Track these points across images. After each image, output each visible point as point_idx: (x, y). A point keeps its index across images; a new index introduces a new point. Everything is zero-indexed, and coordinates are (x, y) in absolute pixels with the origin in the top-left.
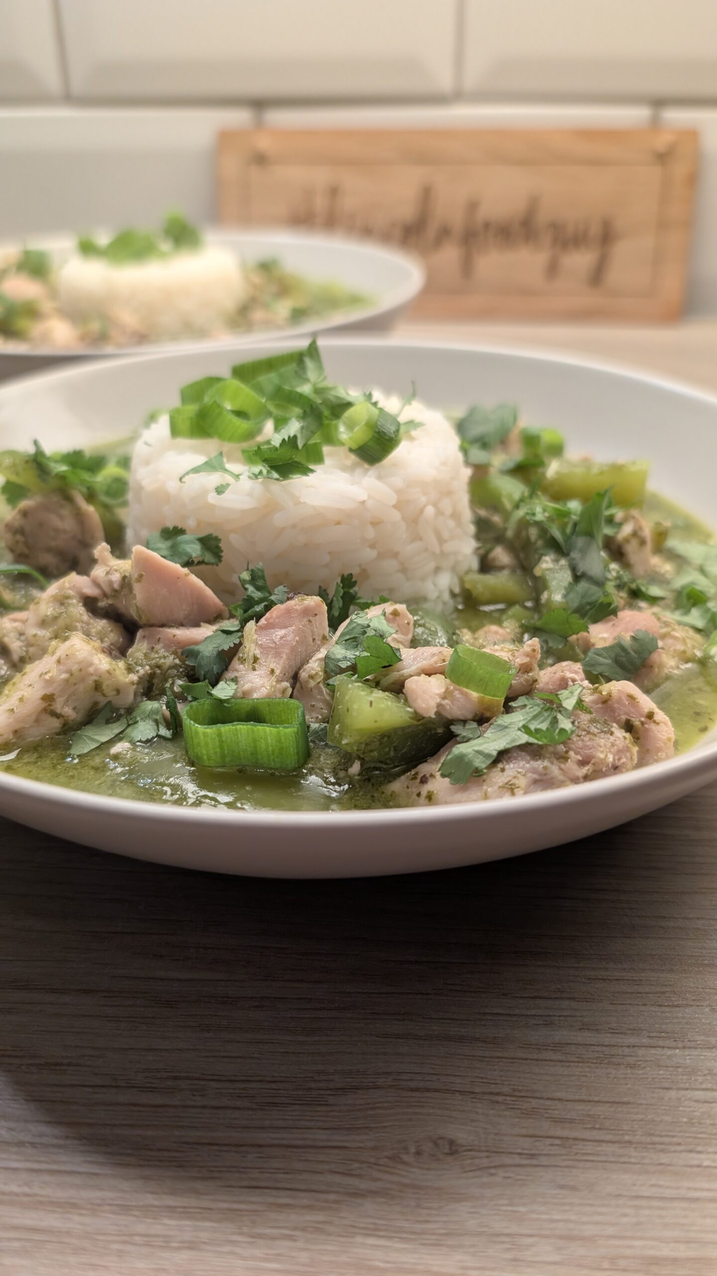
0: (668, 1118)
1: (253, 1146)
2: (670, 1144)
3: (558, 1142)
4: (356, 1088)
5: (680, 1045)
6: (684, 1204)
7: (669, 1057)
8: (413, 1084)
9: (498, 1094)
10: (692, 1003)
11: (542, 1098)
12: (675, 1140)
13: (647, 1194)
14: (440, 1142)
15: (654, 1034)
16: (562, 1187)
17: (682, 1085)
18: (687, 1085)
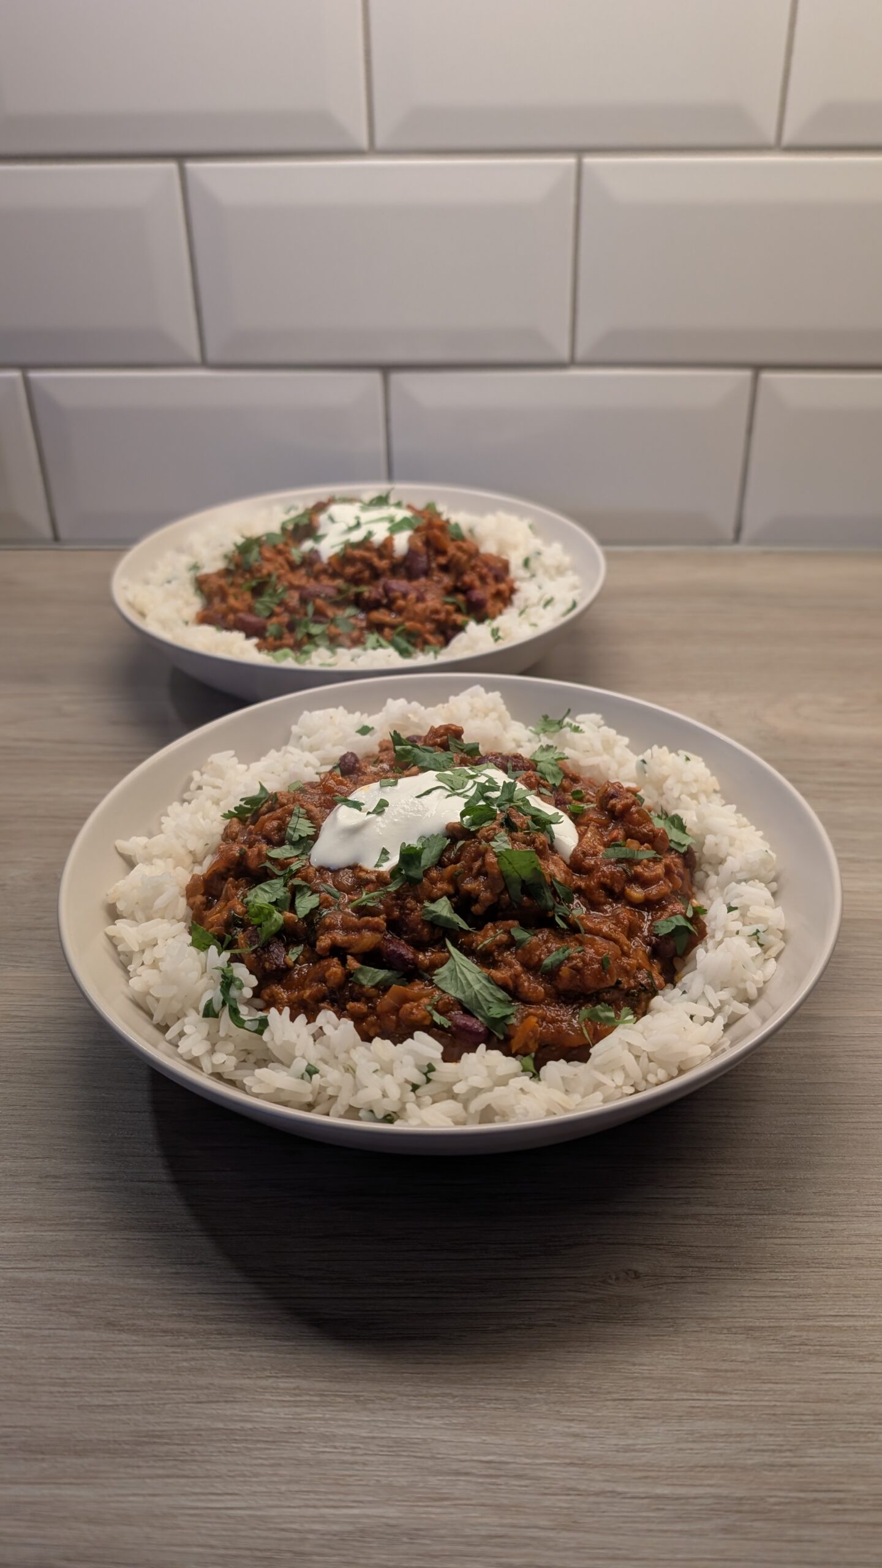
0: (759, 1255)
2: (761, 1268)
3: (696, 1269)
4: (577, 1244)
5: (767, 1213)
6: (768, 1300)
7: (760, 1220)
9: (660, 1245)
10: (774, 1187)
11: (686, 1246)
12: (763, 1266)
13: (747, 1295)
14: (629, 1272)
15: (752, 1207)
16: (700, 1293)
17: (768, 1236)
18: (771, 1236)
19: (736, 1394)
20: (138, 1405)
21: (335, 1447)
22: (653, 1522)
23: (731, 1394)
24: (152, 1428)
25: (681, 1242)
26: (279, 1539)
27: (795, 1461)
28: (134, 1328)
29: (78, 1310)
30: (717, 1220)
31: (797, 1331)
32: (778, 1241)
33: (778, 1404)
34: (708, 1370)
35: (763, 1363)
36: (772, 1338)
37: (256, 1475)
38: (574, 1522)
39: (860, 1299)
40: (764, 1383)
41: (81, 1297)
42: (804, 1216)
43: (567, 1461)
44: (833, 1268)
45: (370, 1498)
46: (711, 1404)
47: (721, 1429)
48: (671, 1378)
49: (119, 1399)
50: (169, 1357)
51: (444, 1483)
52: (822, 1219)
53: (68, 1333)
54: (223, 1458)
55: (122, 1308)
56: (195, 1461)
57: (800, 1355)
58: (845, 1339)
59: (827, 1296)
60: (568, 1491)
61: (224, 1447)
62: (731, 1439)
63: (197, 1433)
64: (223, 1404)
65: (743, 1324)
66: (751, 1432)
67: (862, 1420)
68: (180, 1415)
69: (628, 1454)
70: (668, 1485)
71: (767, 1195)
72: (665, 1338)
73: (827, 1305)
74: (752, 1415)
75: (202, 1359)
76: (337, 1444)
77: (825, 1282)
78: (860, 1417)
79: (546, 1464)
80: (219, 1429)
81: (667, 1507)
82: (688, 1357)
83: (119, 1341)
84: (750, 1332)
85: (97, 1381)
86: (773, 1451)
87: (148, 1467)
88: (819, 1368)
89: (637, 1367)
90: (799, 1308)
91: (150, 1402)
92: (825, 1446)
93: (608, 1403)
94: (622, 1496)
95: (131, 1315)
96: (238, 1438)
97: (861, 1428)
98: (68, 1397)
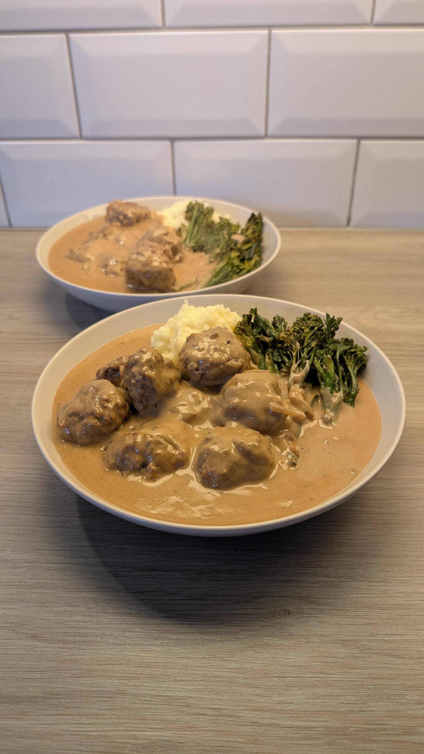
0: (349, 602)
1: (233, 614)
2: (350, 609)
3: (318, 610)
4: (260, 597)
5: (354, 581)
6: (353, 626)
8: (277, 595)
9: (301, 597)
10: (358, 568)
11: (314, 598)
14: (285, 611)
15: (346, 578)
16: (320, 622)
17: (354, 593)
18: (355, 593)
19: (336, 674)
20: (45, 678)
21: (141, 700)
22: (294, 740)
23: (334, 674)
24: (52, 690)
25: (311, 596)
26: (113, 747)
27: (364, 709)
28: (44, 639)
29: (18, 629)
30: (329, 584)
31: (367, 642)
32: (359, 595)
33: (357, 679)
34: (323, 662)
35: (350, 658)
36: (354, 645)
37: (103, 715)
38: (255, 739)
39: (398, 626)
40: (350, 669)
41: (17, 623)
42: (372, 583)
43: (253, 708)
44: (386, 610)
45: (157, 727)
46: (324, 680)
47: (328, 693)
48: (305, 666)
49: (36, 675)
50: (61, 654)
51: (193, 719)
52: (381, 584)
53: (12, 641)
54: (86, 705)
55: (38, 628)
56: (73, 707)
57: (368, 654)
58: (390, 646)
59: (382, 624)
60: (253, 724)
61: (87, 700)
62: (334, 698)
63: (74, 693)
64: (86, 678)
65: (340, 639)
66: (343, 694)
67: (397, 688)
68: (66, 684)
69: (282, 705)
70: (302, 721)
71: (354, 571)
72: (303, 645)
73: (382, 629)
74: (344, 685)
75: (78, 655)
76: (142, 699)
77: (381, 617)
78: (396, 686)
79: (243, 710)
80: (85, 691)
81: (301, 732)
82: (313, 655)
83: (37, 646)
84: (344, 642)
85: (26, 666)
86: (354, 704)
87: (50, 710)
88: (378, 661)
89: (288, 660)
90: (368, 630)
91: (52, 677)
92: (379, 701)
93: (274, 679)
94: (280, 726)
95: (43, 632)
96: (93, 695)
97: (397, 692)
98: (12, 674)
